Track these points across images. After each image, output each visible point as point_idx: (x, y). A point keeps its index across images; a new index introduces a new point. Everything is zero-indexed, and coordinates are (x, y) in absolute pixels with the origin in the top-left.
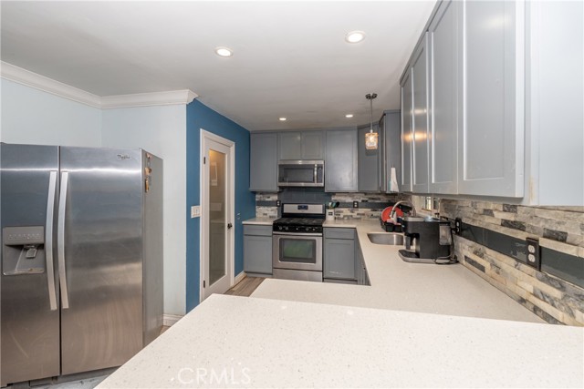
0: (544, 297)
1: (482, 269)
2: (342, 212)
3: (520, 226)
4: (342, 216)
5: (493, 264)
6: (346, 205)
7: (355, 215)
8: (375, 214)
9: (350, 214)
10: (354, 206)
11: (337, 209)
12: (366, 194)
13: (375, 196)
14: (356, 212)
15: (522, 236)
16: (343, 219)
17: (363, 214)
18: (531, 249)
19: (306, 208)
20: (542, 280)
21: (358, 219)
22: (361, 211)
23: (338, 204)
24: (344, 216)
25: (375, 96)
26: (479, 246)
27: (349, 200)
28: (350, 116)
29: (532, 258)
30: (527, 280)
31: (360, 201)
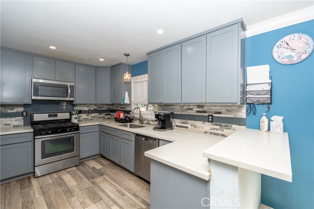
0: (214, 129)
1: (187, 127)
2: (82, 116)
3: (205, 112)
4: (81, 119)
5: (192, 125)
6: (85, 112)
7: (89, 117)
8: (101, 116)
9: (86, 117)
10: (89, 112)
11: (79, 115)
12: (96, 105)
13: (101, 106)
14: (91, 116)
15: (207, 114)
16: (82, 121)
17: (95, 117)
18: (210, 117)
19: (56, 116)
20: (214, 125)
21: (91, 120)
22: (93, 115)
23: (80, 112)
24: (83, 119)
25: (128, 55)
26: (184, 121)
27: (86, 109)
28: (102, 60)
29: (210, 120)
30: (207, 126)
31: (92, 109)
